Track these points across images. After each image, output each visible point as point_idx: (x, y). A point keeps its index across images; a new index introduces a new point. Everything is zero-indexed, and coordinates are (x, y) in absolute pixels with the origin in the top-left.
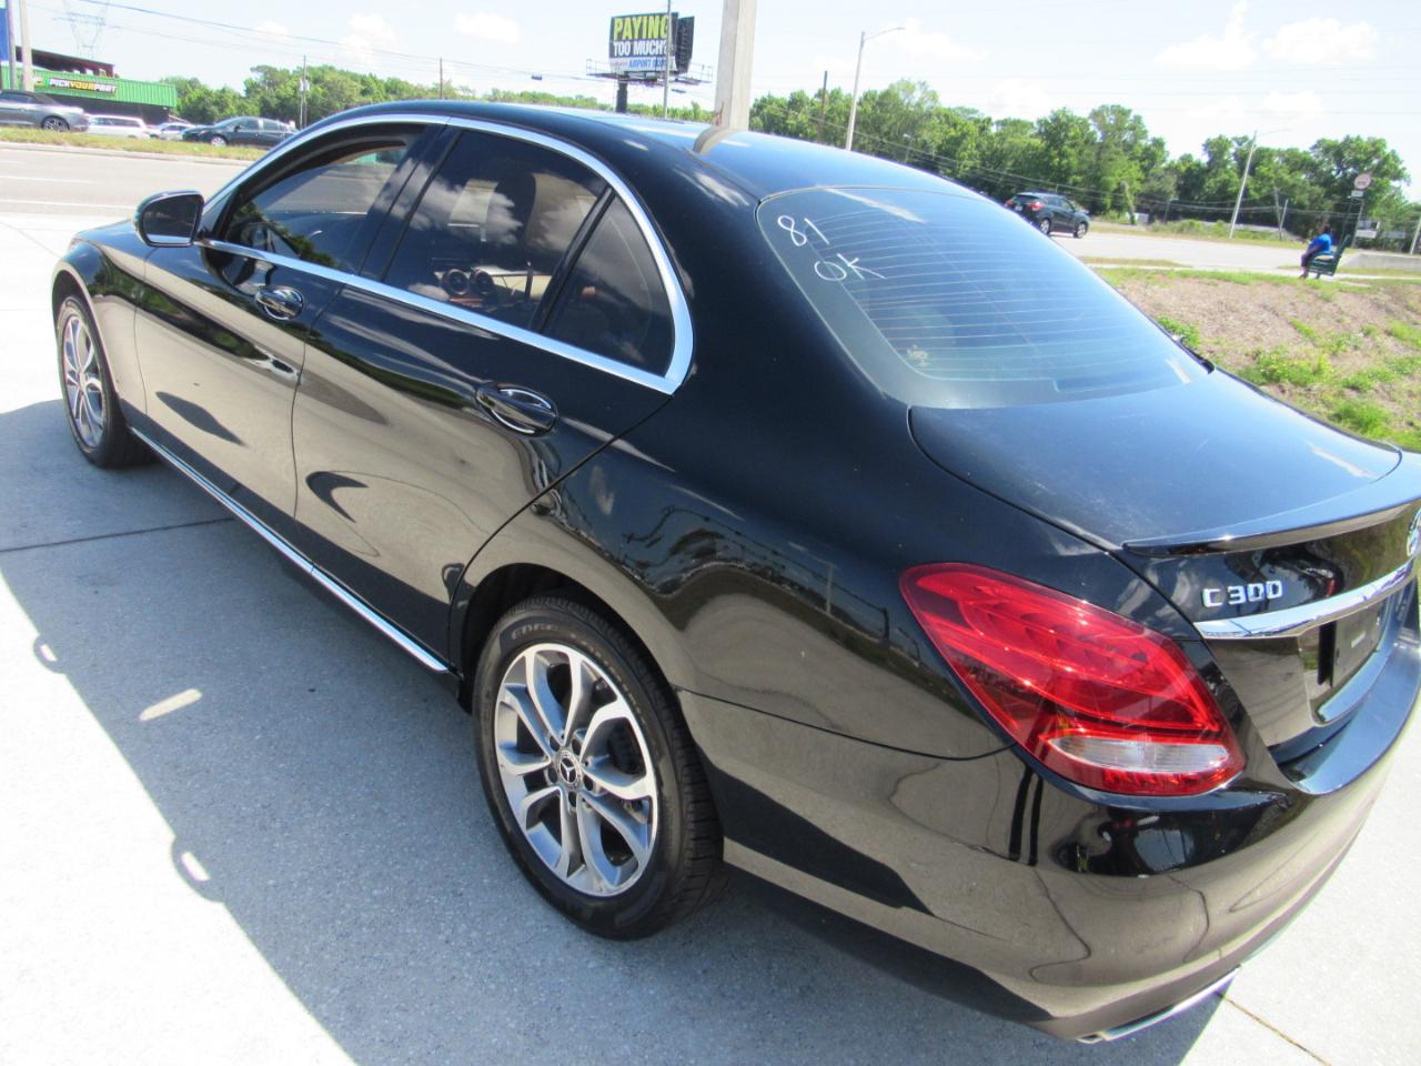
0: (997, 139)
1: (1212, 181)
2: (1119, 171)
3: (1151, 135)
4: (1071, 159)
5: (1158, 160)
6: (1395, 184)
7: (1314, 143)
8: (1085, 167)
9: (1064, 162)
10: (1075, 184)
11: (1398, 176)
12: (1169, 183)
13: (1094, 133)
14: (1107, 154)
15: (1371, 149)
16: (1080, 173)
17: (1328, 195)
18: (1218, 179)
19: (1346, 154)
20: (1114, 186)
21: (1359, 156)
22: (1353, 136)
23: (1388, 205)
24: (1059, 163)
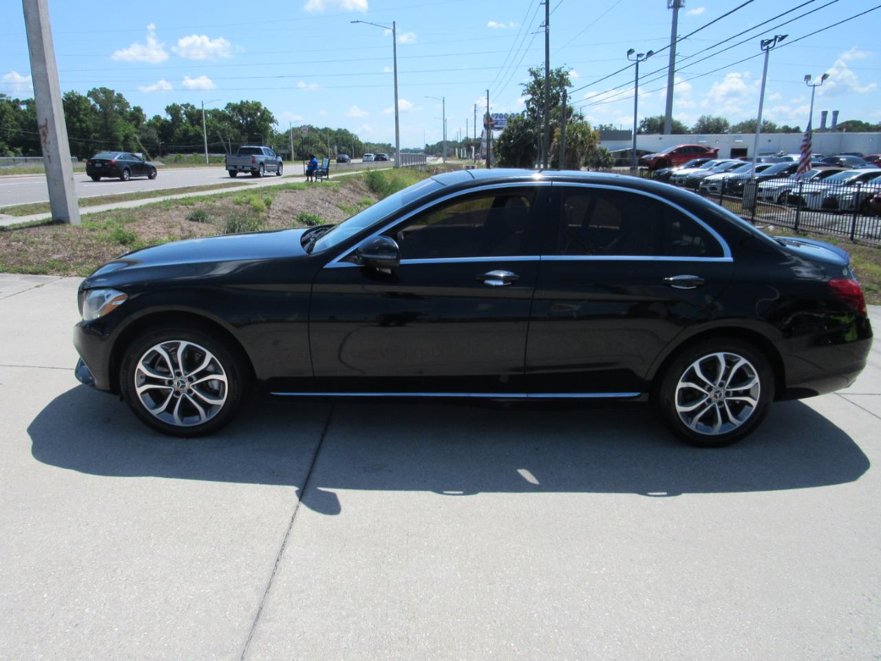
0: (29, 113)
1: (177, 130)
2: (122, 129)
3: (132, 105)
4: (88, 123)
5: (141, 120)
6: (271, 125)
7: (226, 105)
8: (98, 128)
9: (84, 125)
10: (95, 138)
11: (272, 120)
12: (152, 134)
13: (94, 105)
14: (110, 119)
15: (255, 107)
16: (96, 131)
17: (242, 133)
18: (181, 129)
19: (244, 111)
20: (122, 138)
21: (251, 111)
22: (245, 101)
23: (272, 136)
24: (80, 126)
